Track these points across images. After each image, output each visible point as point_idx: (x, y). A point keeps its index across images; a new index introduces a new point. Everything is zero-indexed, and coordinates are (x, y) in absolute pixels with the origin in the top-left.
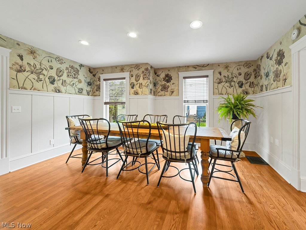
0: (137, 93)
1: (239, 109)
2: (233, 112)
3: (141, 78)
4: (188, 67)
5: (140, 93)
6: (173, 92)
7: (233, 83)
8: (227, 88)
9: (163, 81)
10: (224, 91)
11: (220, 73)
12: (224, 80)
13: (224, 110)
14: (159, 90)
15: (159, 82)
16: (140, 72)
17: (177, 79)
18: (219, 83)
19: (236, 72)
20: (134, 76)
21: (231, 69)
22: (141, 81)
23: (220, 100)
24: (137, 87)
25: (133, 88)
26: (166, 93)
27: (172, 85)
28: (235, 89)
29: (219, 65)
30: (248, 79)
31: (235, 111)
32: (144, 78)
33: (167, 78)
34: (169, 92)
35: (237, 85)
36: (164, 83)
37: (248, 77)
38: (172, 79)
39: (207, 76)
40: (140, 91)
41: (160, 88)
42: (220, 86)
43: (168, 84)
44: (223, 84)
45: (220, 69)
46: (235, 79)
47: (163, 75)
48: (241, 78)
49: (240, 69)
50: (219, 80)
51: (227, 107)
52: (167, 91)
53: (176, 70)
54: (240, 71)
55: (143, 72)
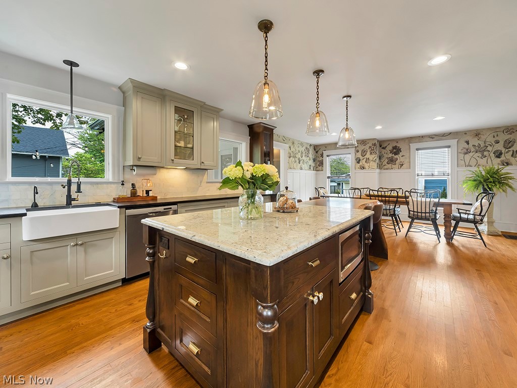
0: (363, 167)
1: (491, 182)
2: (483, 185)
3: (368, 153)
4: (422, 137)
5: (367, 167)
6: (402, 165)
7: (486, 153)
8: (477, 158)
9: (390, 153)
10: (473, 162)
11: (468, 143)
12: (473, 149)
13: (471, 184)
14: (385, 163)
15: (384, 155)
16: (367, 147)
17: (408, 151)
18: (466, 153)
19: (490, 139)
20: (360, 152)
21: (483, 137)
22: (368, 155)
23: (467, 173)
24: (363, 162)
25: (358, 162)
26: (393, 166)
27: (401, 158)
28: (489, 160)
29: (465, 134)
30: (510, 147)
31: (485, 184)
32: (371, 153)
33: (394, 150)
34: (397, 166)
35: (492, 155)
36: (390, 155)
37: (510, 145)
38: (401, 151)
39: (449, 147)
40: (366, 165)
41: (387, 161)
42: (468, 157)
43: (396, 157)
44: (471, 154)
45: (467, 138)
46: (489, 148)
47: (390, 148)
48: (500, 147)
49: (497, 136)
50: (465, 150)
51: (475, 180)
52: (395, 164)
53: (407, 141)
54: (497, 138)
55: (370, 147)
